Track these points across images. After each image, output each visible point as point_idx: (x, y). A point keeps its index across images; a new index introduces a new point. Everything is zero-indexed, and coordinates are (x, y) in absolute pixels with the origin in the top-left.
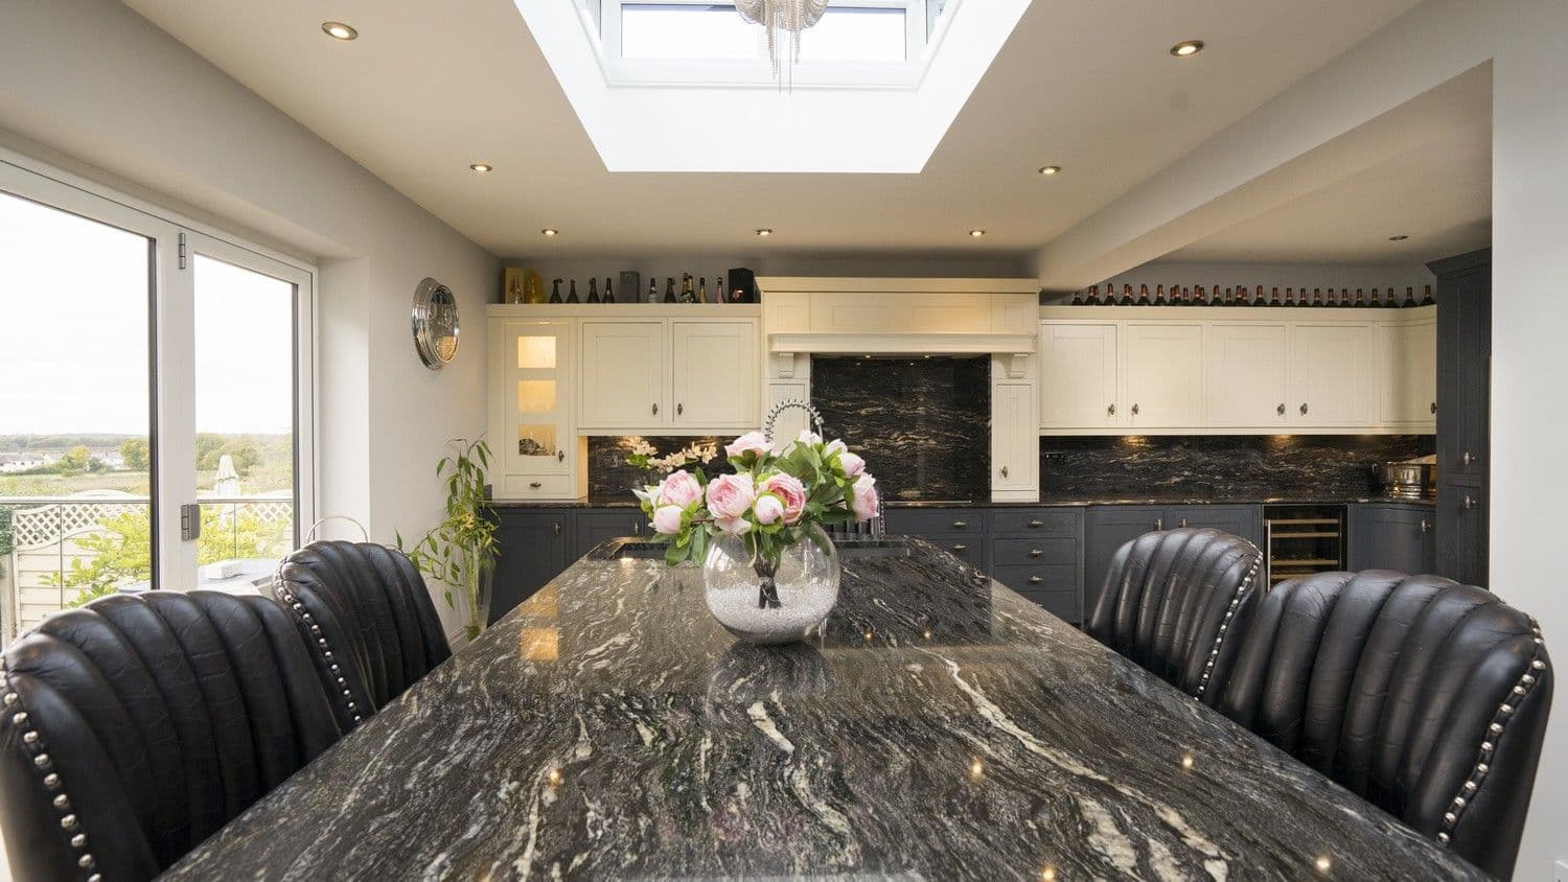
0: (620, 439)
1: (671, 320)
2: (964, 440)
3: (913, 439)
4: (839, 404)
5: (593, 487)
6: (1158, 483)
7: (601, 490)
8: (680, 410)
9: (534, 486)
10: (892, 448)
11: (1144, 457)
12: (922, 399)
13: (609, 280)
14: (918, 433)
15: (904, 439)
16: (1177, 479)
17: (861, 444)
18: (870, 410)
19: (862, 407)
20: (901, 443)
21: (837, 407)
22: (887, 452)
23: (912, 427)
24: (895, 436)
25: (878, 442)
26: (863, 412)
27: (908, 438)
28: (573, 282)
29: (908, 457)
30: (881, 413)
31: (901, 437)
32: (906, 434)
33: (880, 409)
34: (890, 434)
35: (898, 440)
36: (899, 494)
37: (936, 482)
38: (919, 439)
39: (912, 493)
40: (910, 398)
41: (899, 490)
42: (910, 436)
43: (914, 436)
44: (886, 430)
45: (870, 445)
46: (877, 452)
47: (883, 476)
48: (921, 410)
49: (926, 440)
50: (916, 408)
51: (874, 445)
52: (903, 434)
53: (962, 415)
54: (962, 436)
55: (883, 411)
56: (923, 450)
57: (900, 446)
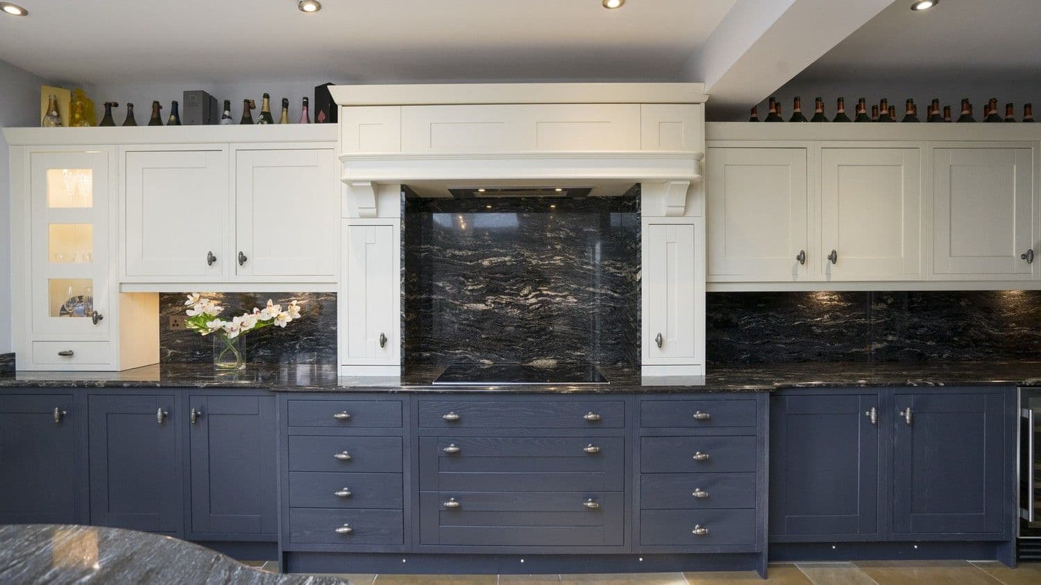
1: (234, 147)
2: (612, 298)
3: (547, 295)
4: (457, 253)
5: (166, 354)
6: (854, 350)
7: (174, 356)
8: (243, 259)
9: (67, 354)
10: (522, 308)
11: (837, 318)
12: (558, 247)
14: (555, 289)
15: (536, 296)
16: (879, 346)
17: (484, 302)
18: (494, 259)
19: (484, 257)
20: (534, 300)
21: (454, 256)
22: (516, 312)
23: (545, 281)
24: (526, 292)
25: (505, 299)
26: (486, 263)
27: (542, 295)
28: (130, 106)
29: (542, 318)
30: (509, 264)
31: (533, 294)
32: (539, 290)
33: (506, 259)
34: (519, 290)
35: (530, 297)
36: (531, 364)
37: (577, 349)
38: (557, 296)
39: (548, 362)
40: (545, 245)
41: (530, 359)
42: (545, 292)
43: (549, 293)
44: (514, 284)
45: (494, 303)
46: (503, 312)
47: (510, 341)
48: (558, 260)
49: (565, 297)
50: (552, 257)
51: (499, 303)
52: (535, 290)
53: (608, 266)
54: (609, 292)
55: (510, 261)
56: (560, 309)
57: (532, 304)
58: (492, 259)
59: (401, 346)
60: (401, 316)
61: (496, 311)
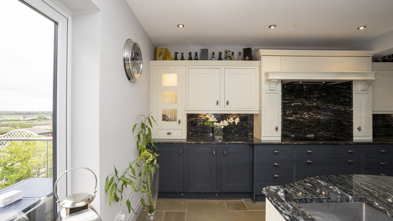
0: (200, 114)
1: (224, 67)
2: (331, 116)
3: (311, 115)
4: (284, 101)
5: (189, 133)
7: (192, 134)
8: (228, 103)
9: (169, 134)
10: (303, 118)
12: (315, 100)
13: (196, 53)
14: (314, 113)
15: (308, 115)
17: (292, 117)
18: (295, 104)
19: (292, 103)
20: (307, 116)
22: (302, 120)
23: (311, 110)
24: (305, 114)
25: (298, 116)
26: (293, 105)
27: (310, 115)
28: (183, 53)
29: (310, 122)
30: (300, 105)
31: (307, 114)
32: (309, 113)
33: (299, 103)
34: (303, 113)
36: (306, 136)
37: (320, 132)
38: (314, 115)
39: (311, 136)
40: (310, 99)
41: (306, 134)
42: (311, 114)
43: (312, 114)
44: (301, 111)
45: (295, 117)
46: (298, 120)
47: (300, 129)
48: (314, 104)
49: (317, 115)
50: (313, 103)
52: (308, 113)
53: (330, 106)
54: (330, 114)
55: (300, 104)
56: (315, 119)
57: (307, 118)
58: (295, 103)
59: (281, 131)
61: (296, 120)
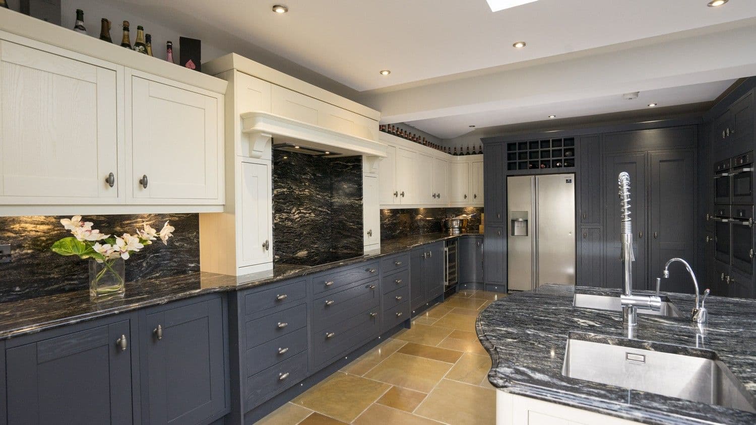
1: (129, 71)
2: (327, 213)
3: (303, 213)
10: (292, 220)
11: (389, 220)
12: (307, 184)
14: (306, 209)
15: (298, 213)
16: (398, 231)
20: (297, 216)
22: (290, 223)
23: (301, 205)
24: (294, 211)
25: (285, 216)
27: (300, 212)
29: (301, 226)
30: (286, 193)
31: (297, 212)
32: (300, 210)
34: (291, 210)
35: (296, 213)
36: (297, 255)
37: (315, 243)
38: (307, 213)
39: (302, 253)
40: (301, 182)
41: (296, 252)
42: (302, 211)
43: (304, 211)
44: (288, 206)
45: (279, 218)
46: (284, 224)
47: (287, 242)
48: (307, 192)
49: (310, 213)
50: (305, 190)
51: (282, 218)
52: (298, 210)
53: (326, 196)
54: (327, 210)
55: (286, 191)
56: (308, 221)
57: (296, 219)
58: (278, 190)
59: (273, 249)
60: (273, 228)
61: (281, 223)
